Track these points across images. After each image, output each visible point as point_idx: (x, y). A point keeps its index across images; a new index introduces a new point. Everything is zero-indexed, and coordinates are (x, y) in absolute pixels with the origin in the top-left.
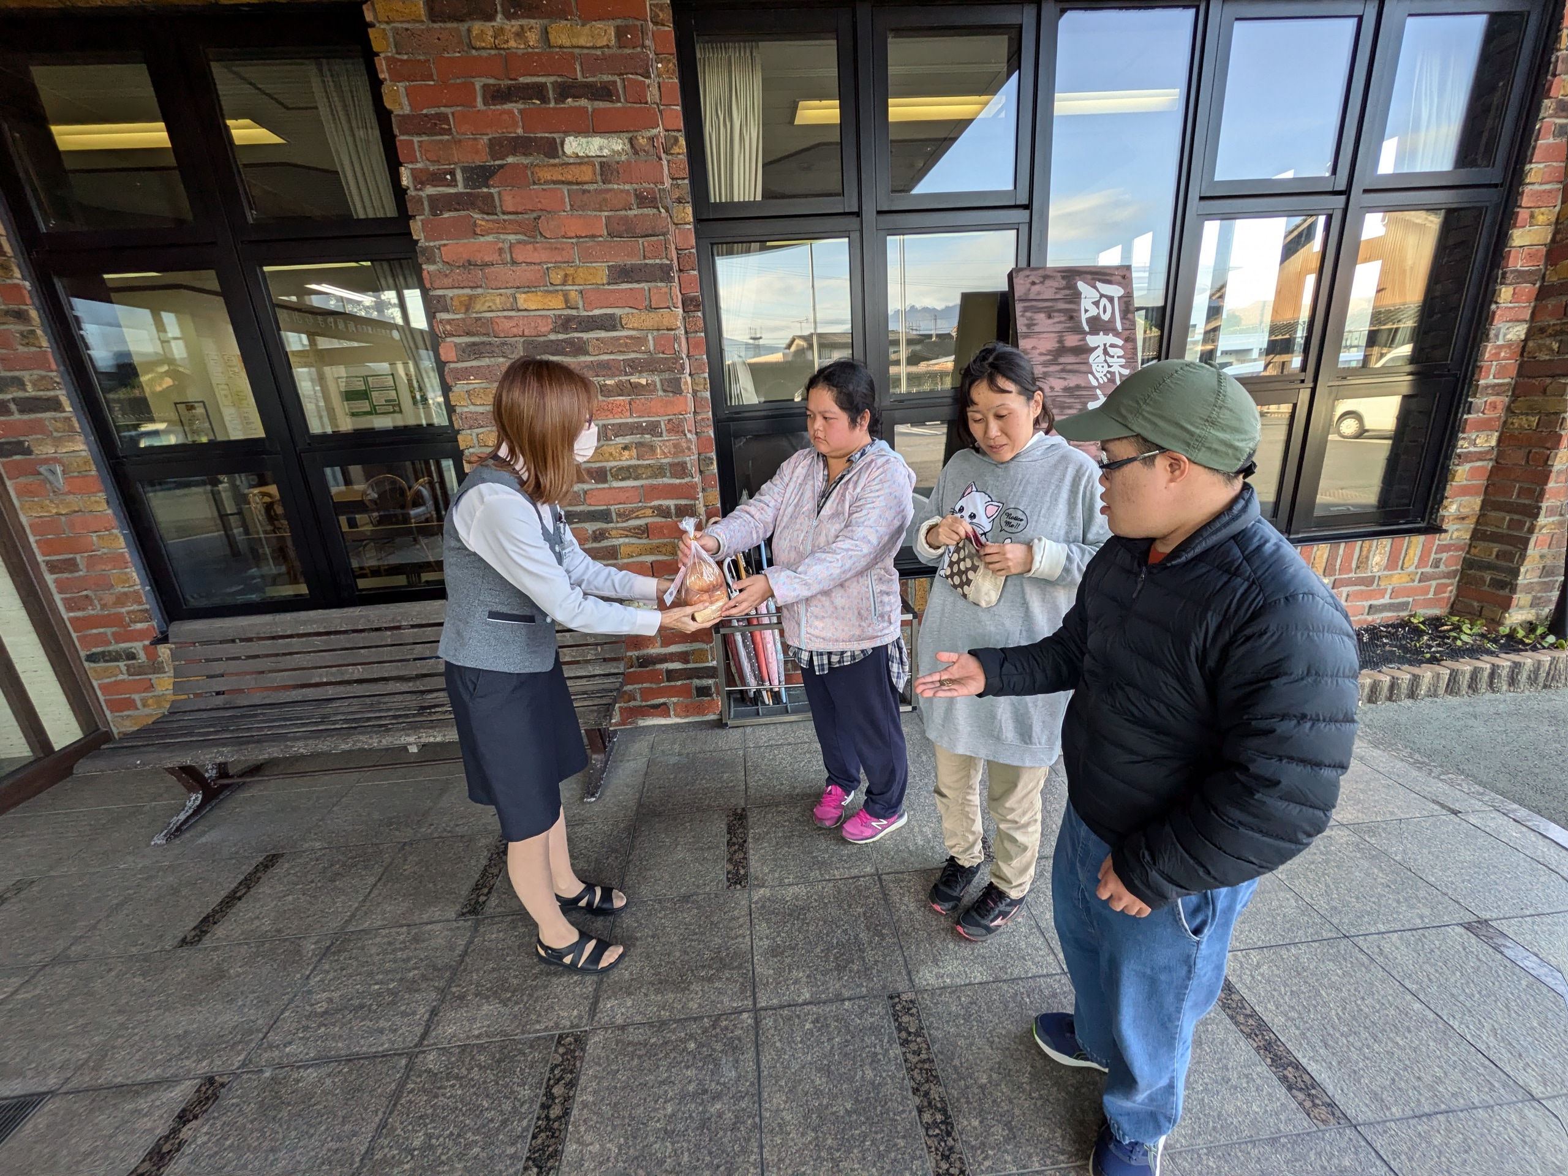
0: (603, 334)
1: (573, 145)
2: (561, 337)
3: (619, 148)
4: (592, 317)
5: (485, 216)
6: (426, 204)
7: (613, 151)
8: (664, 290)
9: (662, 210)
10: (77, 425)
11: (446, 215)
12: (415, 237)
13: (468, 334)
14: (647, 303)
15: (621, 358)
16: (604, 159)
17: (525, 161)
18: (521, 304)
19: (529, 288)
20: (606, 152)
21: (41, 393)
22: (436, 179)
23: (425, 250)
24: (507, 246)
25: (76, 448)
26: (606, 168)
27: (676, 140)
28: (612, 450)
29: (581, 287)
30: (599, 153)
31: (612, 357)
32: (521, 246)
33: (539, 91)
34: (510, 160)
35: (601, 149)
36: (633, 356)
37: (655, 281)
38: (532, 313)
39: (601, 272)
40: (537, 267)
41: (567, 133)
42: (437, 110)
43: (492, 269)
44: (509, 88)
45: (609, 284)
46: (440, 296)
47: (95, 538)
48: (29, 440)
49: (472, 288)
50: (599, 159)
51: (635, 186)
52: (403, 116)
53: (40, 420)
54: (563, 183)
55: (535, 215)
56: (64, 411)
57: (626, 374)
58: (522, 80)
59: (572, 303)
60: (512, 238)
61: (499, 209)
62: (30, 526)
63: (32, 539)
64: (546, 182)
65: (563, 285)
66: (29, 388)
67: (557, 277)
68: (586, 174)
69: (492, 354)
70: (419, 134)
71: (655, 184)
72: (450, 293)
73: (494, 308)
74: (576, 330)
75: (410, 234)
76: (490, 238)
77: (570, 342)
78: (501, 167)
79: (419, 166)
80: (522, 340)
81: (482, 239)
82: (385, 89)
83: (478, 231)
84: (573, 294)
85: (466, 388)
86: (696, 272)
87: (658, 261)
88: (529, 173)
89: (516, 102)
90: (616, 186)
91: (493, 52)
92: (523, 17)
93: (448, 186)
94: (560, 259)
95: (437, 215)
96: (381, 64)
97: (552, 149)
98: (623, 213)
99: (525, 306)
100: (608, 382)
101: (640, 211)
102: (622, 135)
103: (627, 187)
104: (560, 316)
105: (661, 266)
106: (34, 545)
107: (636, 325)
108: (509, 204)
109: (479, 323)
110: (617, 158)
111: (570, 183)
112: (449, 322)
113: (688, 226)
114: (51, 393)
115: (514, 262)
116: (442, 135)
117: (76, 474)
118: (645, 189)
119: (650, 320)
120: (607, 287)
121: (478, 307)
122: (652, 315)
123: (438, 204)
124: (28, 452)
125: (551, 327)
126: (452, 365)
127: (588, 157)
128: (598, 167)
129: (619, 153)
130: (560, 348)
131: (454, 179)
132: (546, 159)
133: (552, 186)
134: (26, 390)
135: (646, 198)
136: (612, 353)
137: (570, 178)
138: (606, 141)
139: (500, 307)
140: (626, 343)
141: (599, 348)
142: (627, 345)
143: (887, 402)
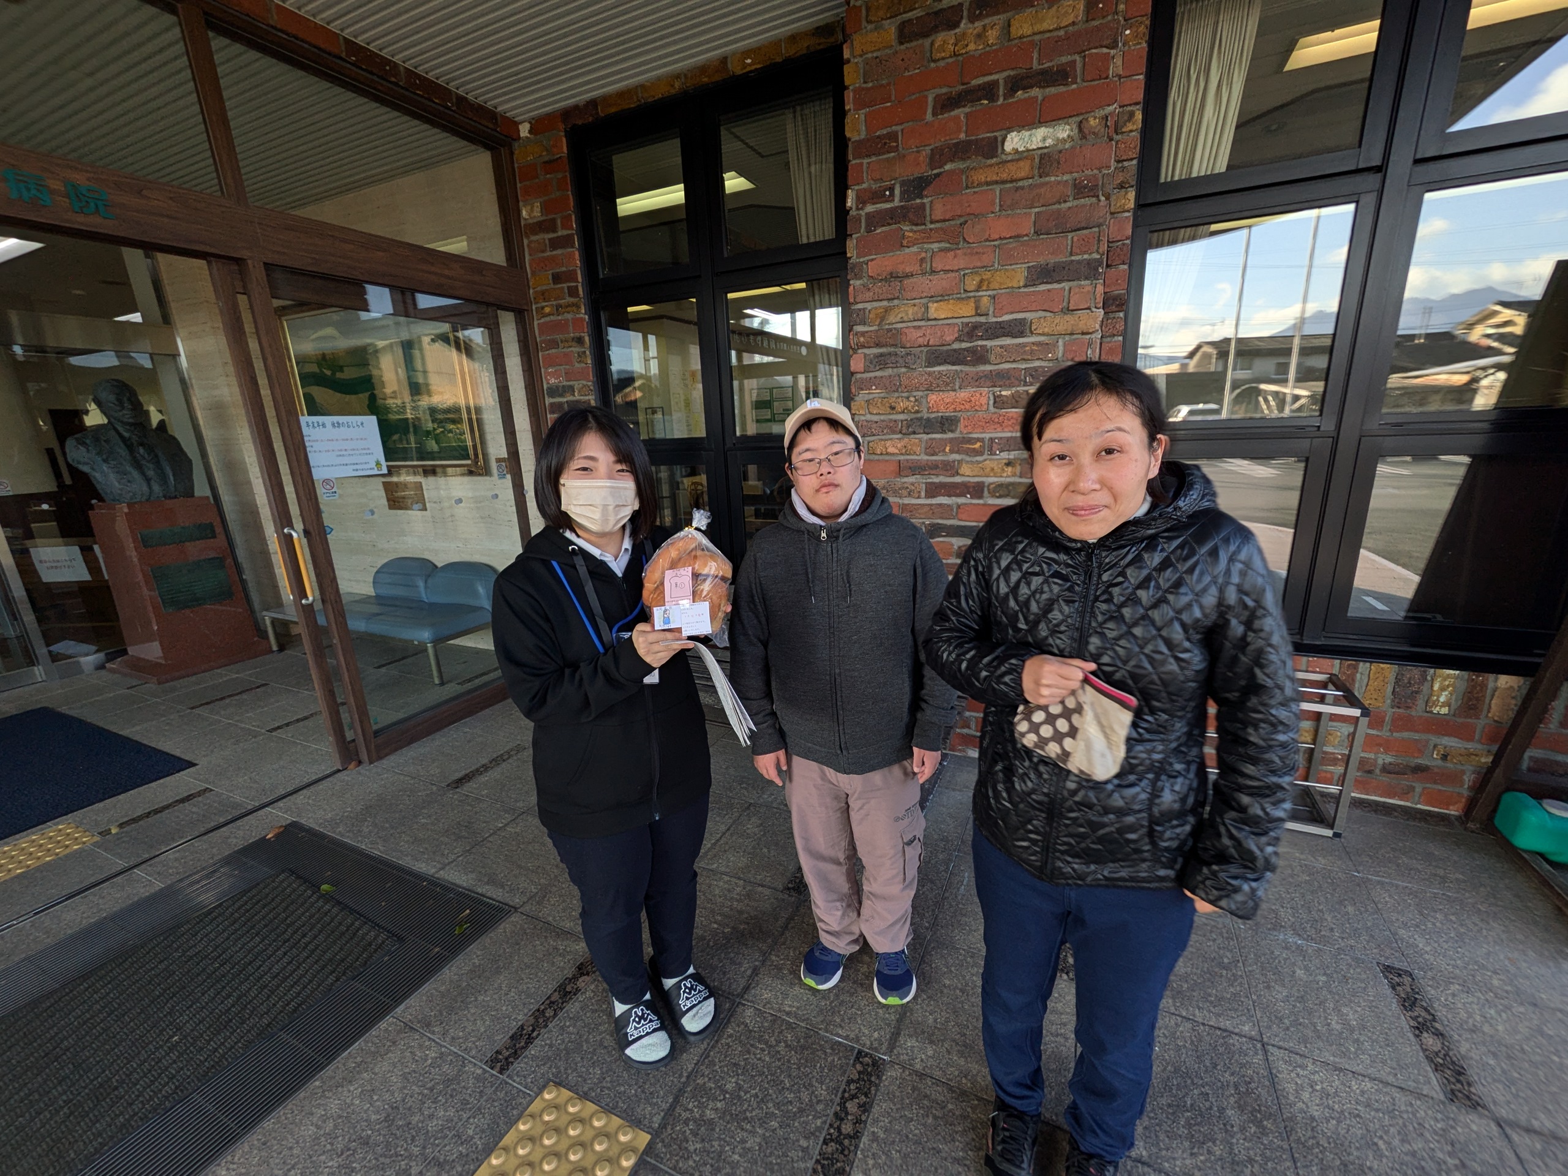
0: (1008, 341)
1: (1015, 142)
2: (964, 345)
3: (1065, 135)
4: (1000, 323)
5: (914, 228)
6: (863, 221)
7: (1058, 139)
8: (1089, 288)
9: (1103, 198)
11: (878, 231)
12: (849, 255)
13: (877, 345)
14: (1065, 304)
15: (1023, 366)
16: (1046, 151)
17: (962, 165)
18: (932, 313)
19: (941, 297)
20: (1049, 142)
21: (582, 397)
22: (877, 196)
23: (854, 265)
24: (929, 255)
26: (1046, 160)
27: (1132, 115)
28: (994, 465)
29: (995, 292)
30: (1041, 145)
31: (1014, 366)
32: (943, 254)
33: (989, 91)
34: (948, 167)
35: (1044, 139)
36: (1037, 364)
37: (1079, 279)
38: (941, 322)
39: (1019, 275)
40: (953, 274)
41: (1010, 130)
42: (889, 130)
43: (912, 280)
44: (960, 95)
45: (1025, 286)
46: (860, 310)
49: (889, 300)
50: (1040, 152)
51: (1075, 175)
52: (860, 142)
54: (996, 182)
55: (962, 220)
57: (1026, 384)
58: (974, 82)
59: (983, 310)
60: (935, 246)
61: (928, 218)
64: (980, 185)
65: (977, 291)
66: (576, 393)
67: (972, 283)
68: (1023, 169)
69: (896, 365)
70: (868, 156)
71: (1100, 169)
72: (868, 306)
73: (906, 319)
74: (981, 338)
75: (845, 253)
76: (915, 249)
77: (972, 351)
78: (938, 175)
79: (864, 186)
80: (925, 349)
81: (907, 250)
82: (848, 120)
83: (905, 243)
84: (985, 300)
85: (867, 397)
86: (1126, 267)
87: (1086, 256)
88: (964, 178)
89: (964, 106)
90: (1053, 179)
91: (950, 60)
92: (988, 16)
93: (886, 201)
94: (979, 264)
95: (871, 231)
96: (849, 96)
97: (992, 148)
98: (1057, 206)
99: (935, 316)
100: (1004, 393)
101: (1076, 203)
102: (1070, 120)
103: (1066, 177)
104: (967, 324)
105: (1089, 263)
107: (1046, 330)
108: (938, 214)
109: (889, 335)
110: (1060, 147)
111: (1004, 182)
112: (863, 334)
113: (1127, 214)
115: (933, 272)
116: (889, 152)
118: (1087, 178)
119: (1064, 323)
120: (1022, 290)
121: (892, 318)
122: (1067, 317)
123: (874, 221)
125: (956, 335)
126: (859, 376)
127: (1028, 151)
128: (1037, 160)
129: (1064, 141)
130: (961, 356)
131: (892, 194)
132: (984, 160)
133: (985, 188)
135: (1086, 187)
136: (1014, 361)
137: (1004, 176)
138: (1051, 130)
139: (911, 317)
140: (1032, 350)
141: (1002, 356)
142: (1032, 352)
143: (1373, 425)
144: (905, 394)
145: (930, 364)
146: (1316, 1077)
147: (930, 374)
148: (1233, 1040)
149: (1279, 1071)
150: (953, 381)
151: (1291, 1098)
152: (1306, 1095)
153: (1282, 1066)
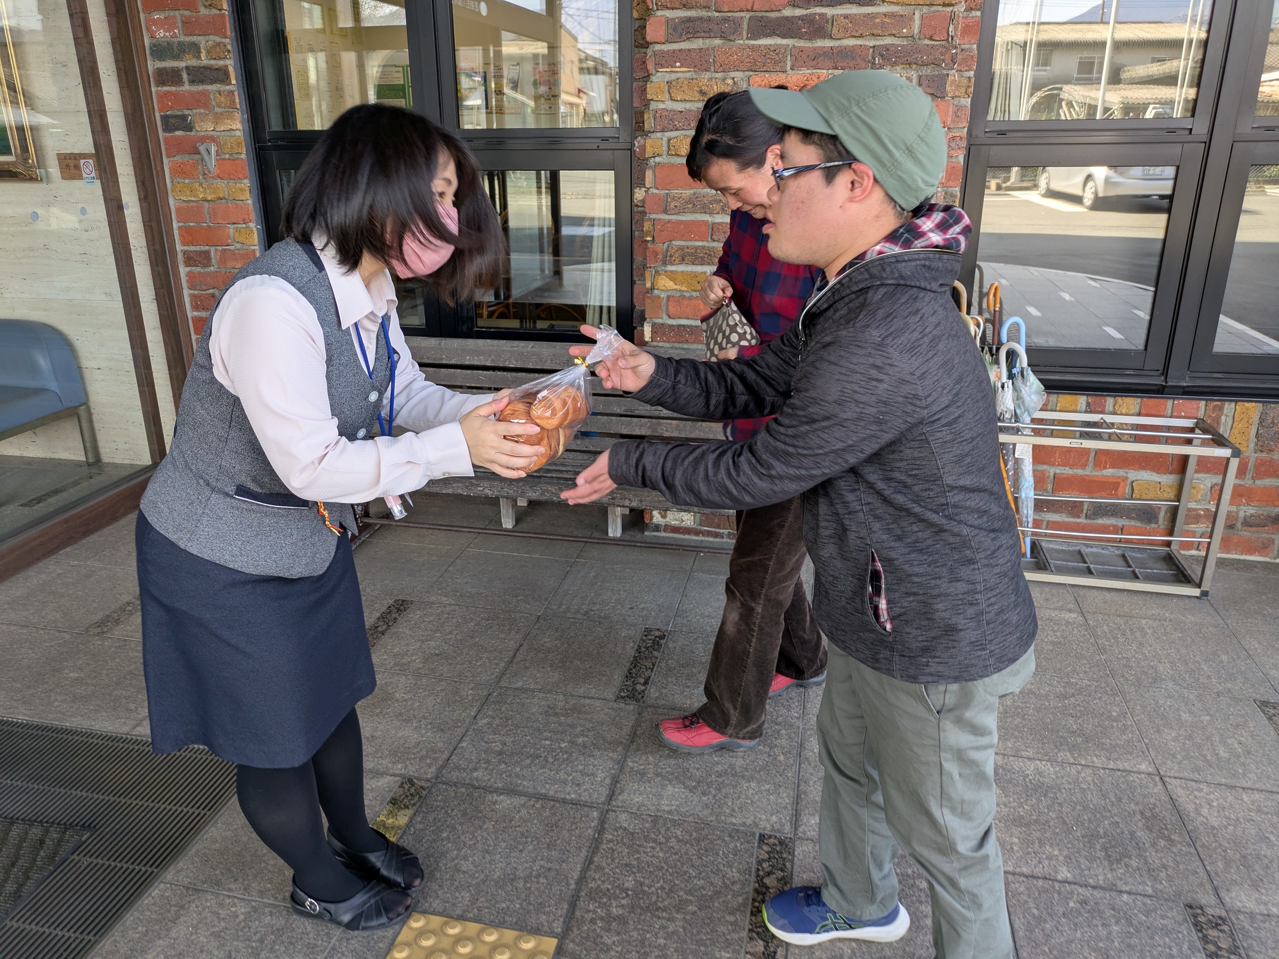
0: (854, 10)
2: (798, 12)
10: (237, 100)
13: (684, 6)
15: (871, 43)
21: (213, 62)
25: (234, 127)
31: (859, 42)
36: (888, 41)
47: (231, 230)
48: (192, 114)
53: (205, 94)
56: (230, 84)
62: (177, 210)
63: (175, 225)
66: (203, 55)
69: (708, 34)
77: (809, 20)
80: (748, 15)
85: (668, 77)
106: (176, 232)
114: (221, 63)
117: (227, 156)
124: (189, 128)
126: (658, 47)
130: (794, 27)
134: (199, 58)
136: (861, 36)
140: (883, 23)
141: (846, 29)
142: (883, 25)
143: (1245, 128)
144: (719, 75)
145: (755, 34)
146: (1212, 797)
147: (753, 48)
148: (1133, 777)
149: (1179, 797)
150: (783, 61)
151: (1192, 814)
152: (1205, 811)
153: (1180, 792)
